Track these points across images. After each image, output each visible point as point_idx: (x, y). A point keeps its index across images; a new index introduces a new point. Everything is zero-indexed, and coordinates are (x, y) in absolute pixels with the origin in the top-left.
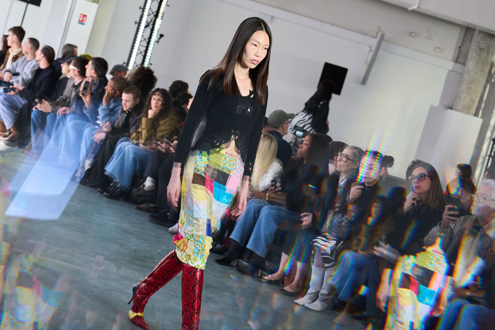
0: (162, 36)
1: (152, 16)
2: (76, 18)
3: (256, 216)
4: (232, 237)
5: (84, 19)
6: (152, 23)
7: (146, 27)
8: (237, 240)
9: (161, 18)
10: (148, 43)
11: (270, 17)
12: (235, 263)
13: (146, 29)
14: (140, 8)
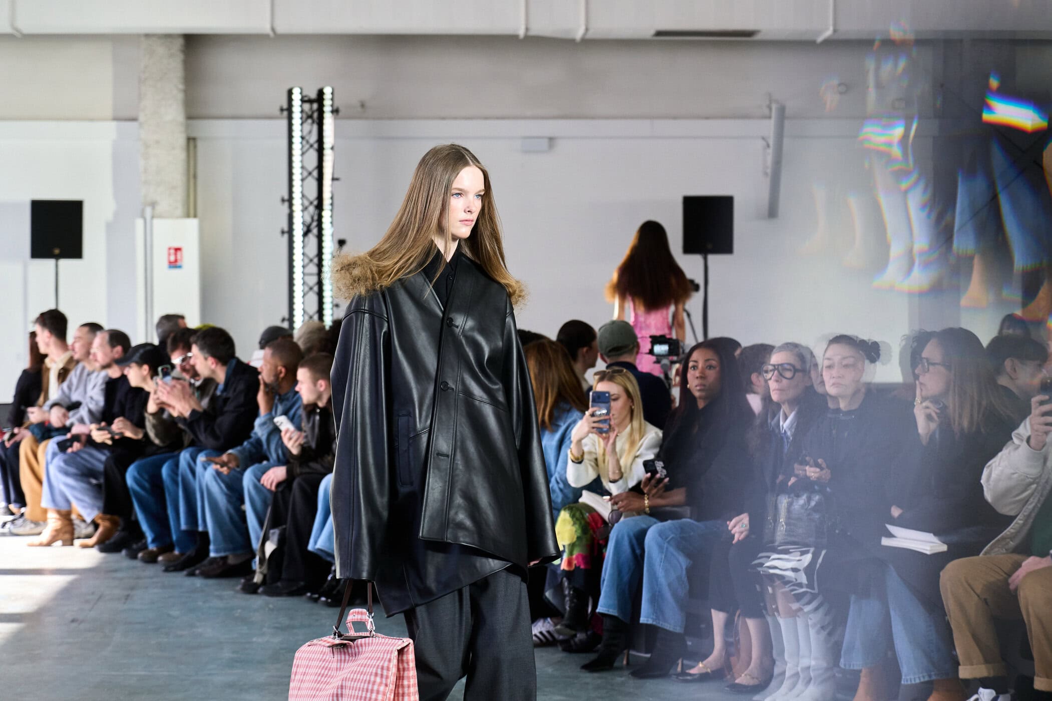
0: (342, 243)
1: (312, 209)
2: (161, 259)
3: (638, 551)
4: (600, 609)
5: (179, 257)
6: (315, 224)
7: (305, 234)
8: (613, 612)
9: (330, 207)
10: (320, 265)
11: (546, 140)
12: (622, 662)
13: (306, 239)
14: (283, 200)
